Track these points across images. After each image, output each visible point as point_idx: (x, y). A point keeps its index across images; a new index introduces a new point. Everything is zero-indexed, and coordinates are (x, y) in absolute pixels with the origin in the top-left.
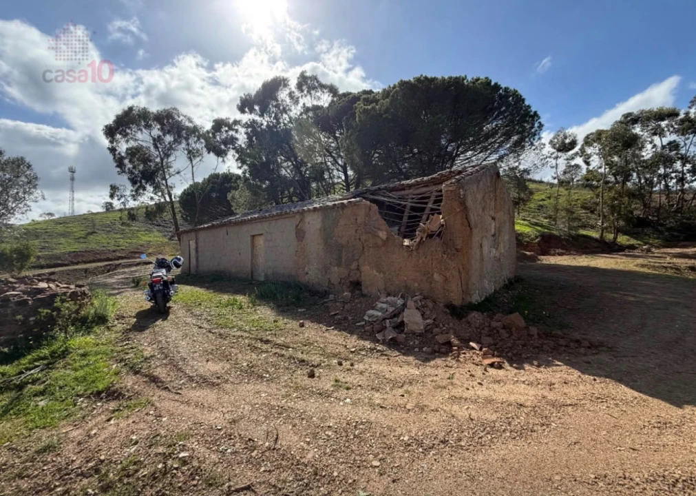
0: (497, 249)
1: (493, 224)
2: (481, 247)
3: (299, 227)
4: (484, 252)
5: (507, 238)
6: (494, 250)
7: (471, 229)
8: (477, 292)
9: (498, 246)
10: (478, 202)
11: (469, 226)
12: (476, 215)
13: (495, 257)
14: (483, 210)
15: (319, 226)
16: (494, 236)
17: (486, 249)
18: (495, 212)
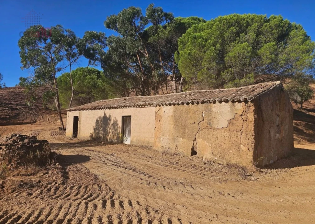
0: (280, 134)
1: (278, 120)
2: (270, 132)
3: (158, 114)
4: (271, 136)
5: (287, 127)
6: (278, 135)
7: (264, 122)
8: (266, 158)
9: (281, 132)
10: (269, 106)
11: (263, 120)
12: (267, 114)
13: (278, 139)
14: (272, 111)
15: (171, 114)
16: (278, 126)
17: (272, 134)
18: (279, 112)
